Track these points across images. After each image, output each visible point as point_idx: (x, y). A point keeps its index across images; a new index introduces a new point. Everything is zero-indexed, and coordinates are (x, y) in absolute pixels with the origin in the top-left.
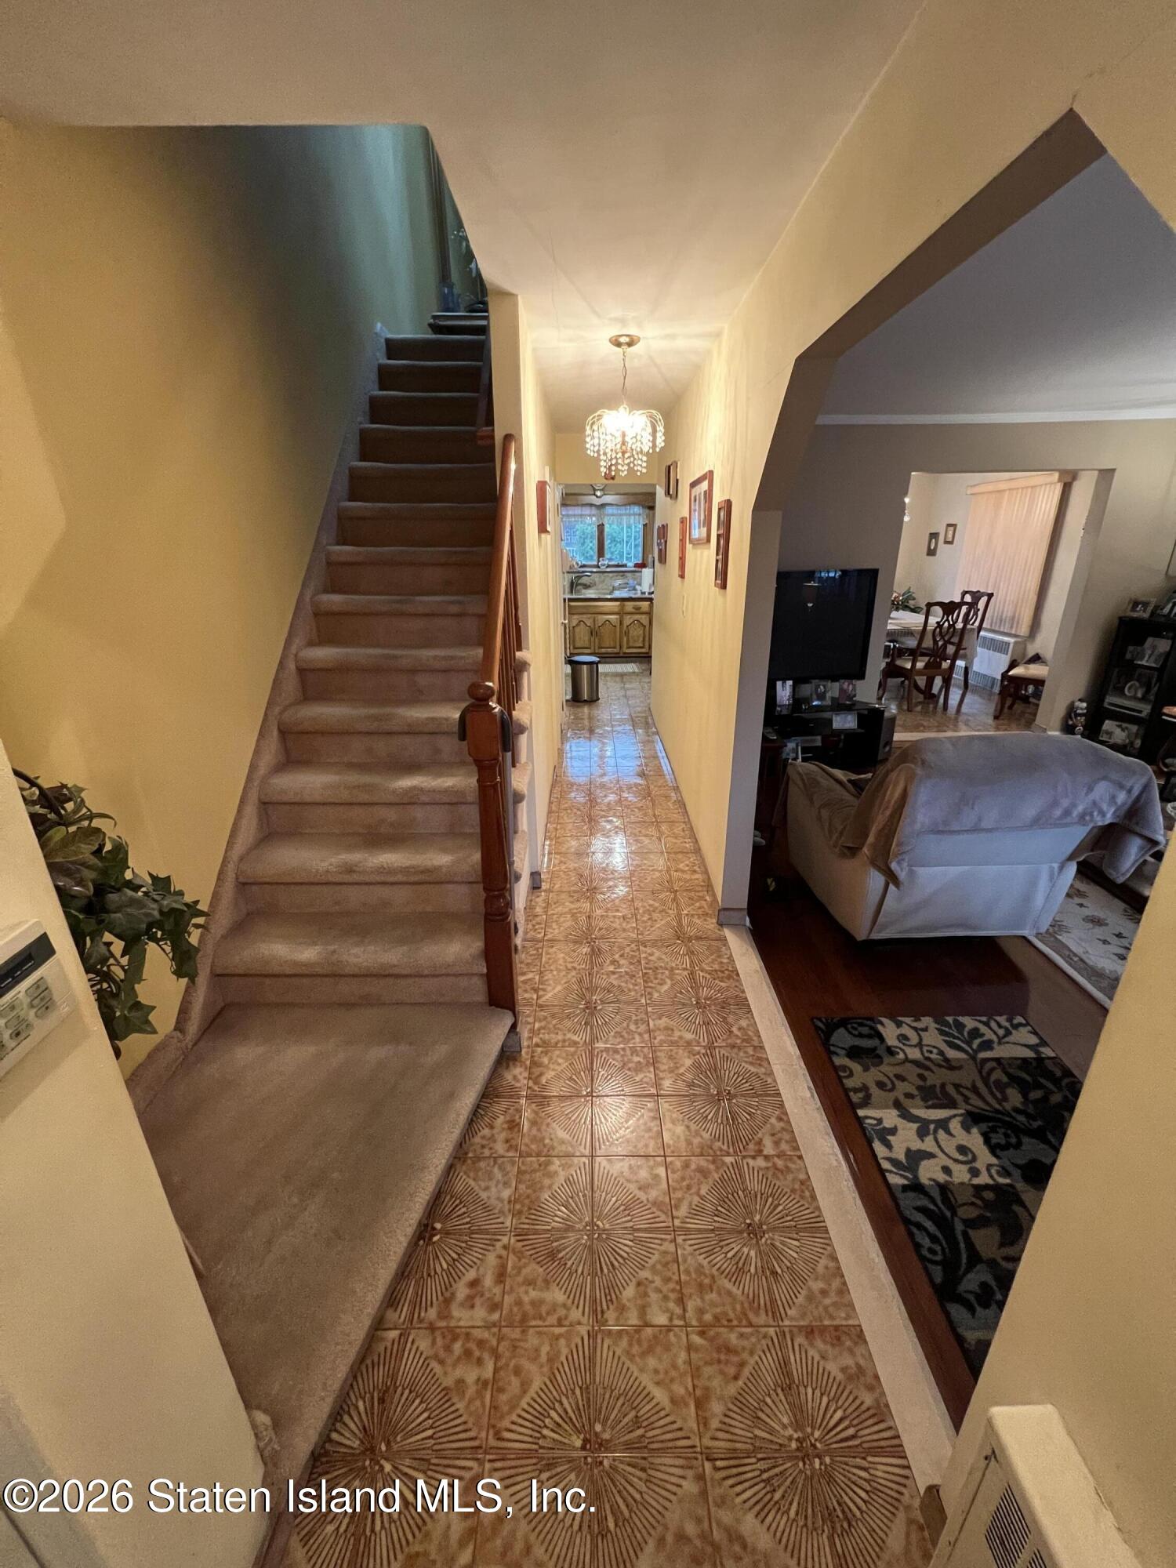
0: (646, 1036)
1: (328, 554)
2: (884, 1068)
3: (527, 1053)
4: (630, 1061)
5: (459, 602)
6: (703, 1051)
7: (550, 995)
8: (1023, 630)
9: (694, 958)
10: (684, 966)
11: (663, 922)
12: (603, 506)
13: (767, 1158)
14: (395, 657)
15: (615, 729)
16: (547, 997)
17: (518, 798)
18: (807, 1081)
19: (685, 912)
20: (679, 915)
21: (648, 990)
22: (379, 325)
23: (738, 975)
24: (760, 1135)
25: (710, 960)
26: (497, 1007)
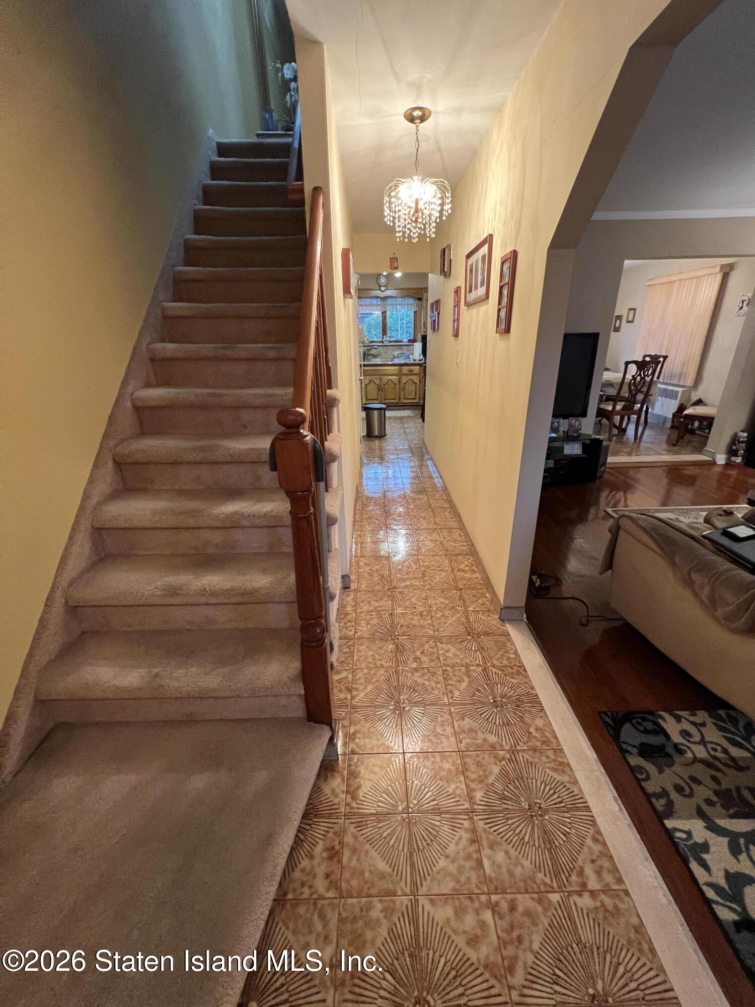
0: (453, 739)
1: (163, 309)
2: (677, 768)
3: (344, 761)
4: (441, 768)
5: (277, 348)
6: (508, 756)
7: (362, 694)
8: (689, 382)
9: (485, 654)
10: (478, 662)
11: (454, 619)
12: (386, 298)
13: (593, 894)
14: (219, 395)
15: (399, 456)
16: (359, 697)
17: (332, 521)
18: (611, 791)
19: (471, 609)
20: (466, 612)
21: (449, 687)
22: (211, 131)
23: (525, 670)
24: (580, 863)
25: (499, 655)
26: (315, 722)
